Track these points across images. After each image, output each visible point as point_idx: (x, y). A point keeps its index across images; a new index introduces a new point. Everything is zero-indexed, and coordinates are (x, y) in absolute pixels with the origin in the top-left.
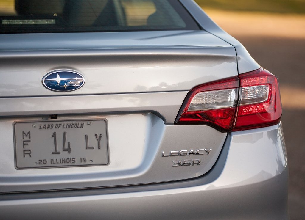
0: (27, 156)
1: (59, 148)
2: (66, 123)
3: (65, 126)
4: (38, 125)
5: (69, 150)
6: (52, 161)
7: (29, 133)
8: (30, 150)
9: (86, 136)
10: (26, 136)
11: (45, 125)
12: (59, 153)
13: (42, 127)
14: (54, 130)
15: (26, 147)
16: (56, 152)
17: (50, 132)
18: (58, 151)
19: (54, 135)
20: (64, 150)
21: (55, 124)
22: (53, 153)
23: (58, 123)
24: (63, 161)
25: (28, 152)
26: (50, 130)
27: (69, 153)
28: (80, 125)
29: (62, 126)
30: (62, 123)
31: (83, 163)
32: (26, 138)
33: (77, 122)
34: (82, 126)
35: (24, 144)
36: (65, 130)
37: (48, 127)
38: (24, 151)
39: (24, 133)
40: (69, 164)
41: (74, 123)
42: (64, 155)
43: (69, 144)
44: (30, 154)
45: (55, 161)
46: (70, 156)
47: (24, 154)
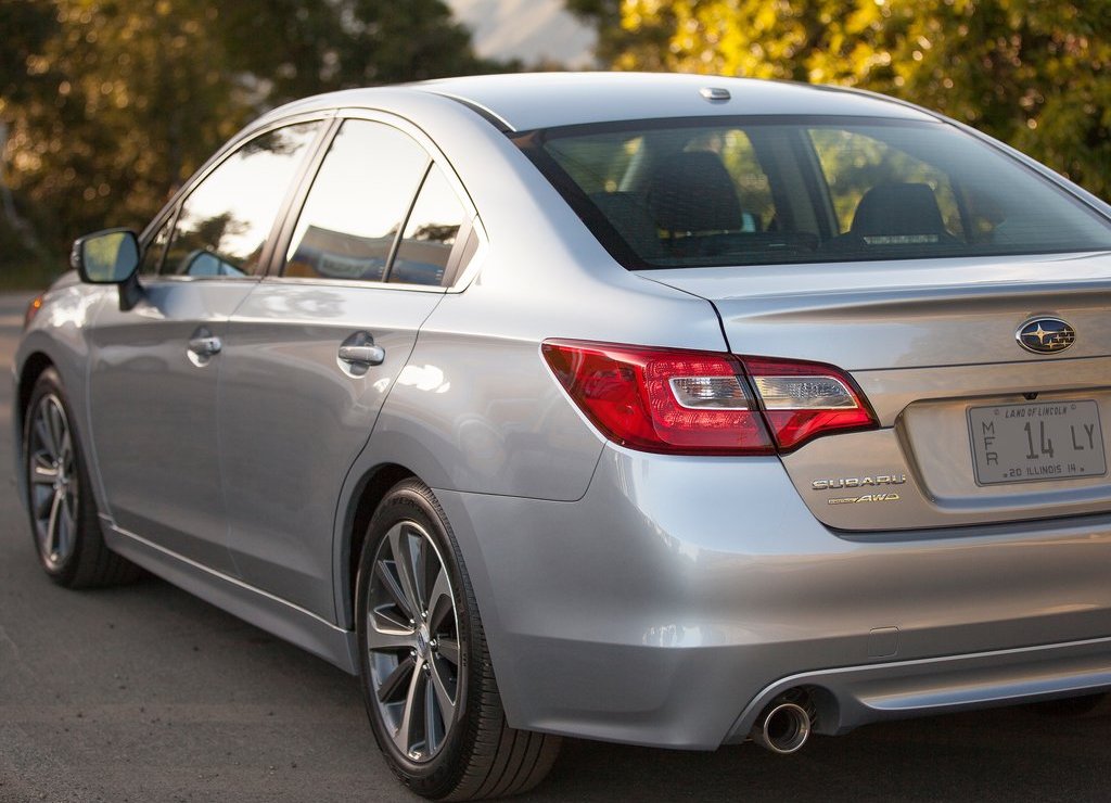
0: (992, 463)
1: (1037, 449)
2: (1042, 407)
3: (1041, 413)
4: (1003, 411)
5: (1050, 451)
6: (1029, 471)
7: (992, 424)
8: (995, 453)
9: (1073, 429)
10: (988, 429)
11: (1013, 411)
12: (1037, 457)
13: (1009, 414)
14: (1027, 419)
15: (991, 449)
16: (1032, 456)
17: (1022, 421)
18: (1035, 453)
19: (1028, 428)
20: (1044, 451)
21: (1026, 408)
22: (1029, 457)
23: (1032, 406)
24: (1044, 470)
25: (994, 456)
26: (1020, 419)
27: (1052, 456)
28: (1061, 411)
29: (1037, 412)
30: (1038, 407)
31: (1072, 473)
32: (989, 434)
33: (1058, 405)
34: (1065, 411)
35: (986, 444)
36: (1042, 418)
37: (1018, 413)
38: (988, 454)
39: (984, 425)
40: (1054, 475)
41: (1054, 406)
42: (1045, 460)
43: (1049, 441)
44: (995, 459)
45: (1033, 471)
46: (1053, 462)
47: (988, 459)
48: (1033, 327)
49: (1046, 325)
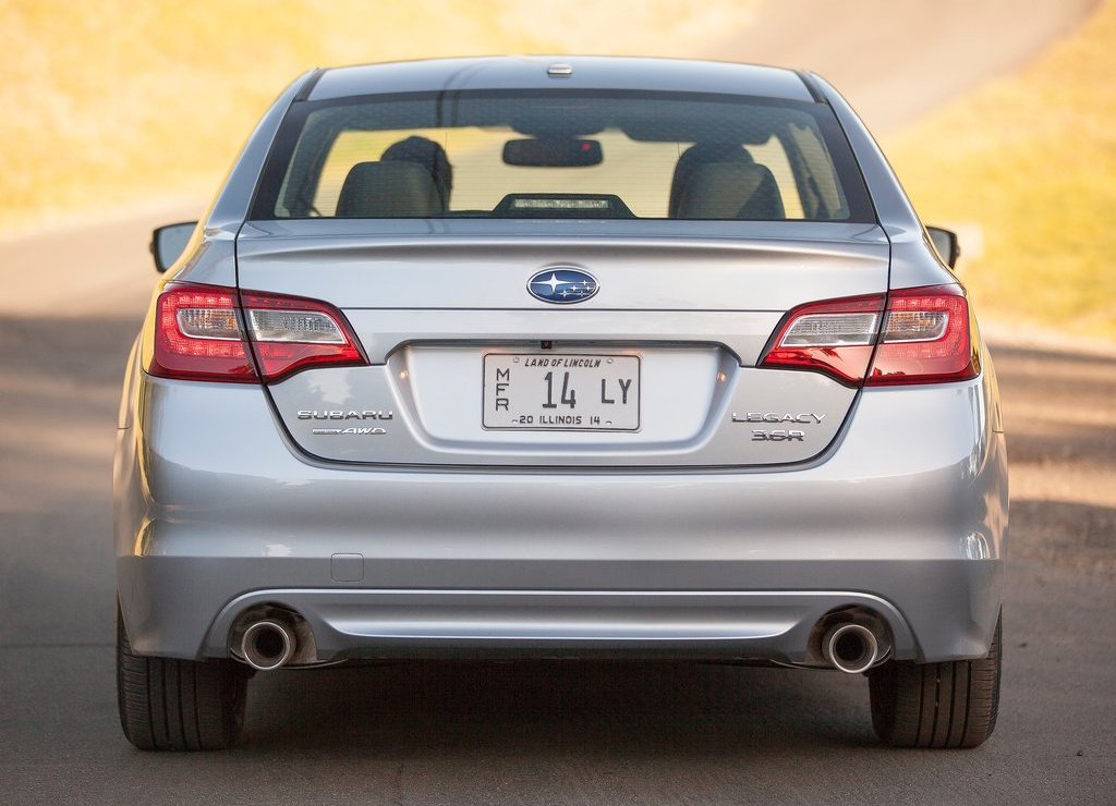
0: (501, 408)
1: (556, 399)
2: (570, 358)
3: (568, 364)
4: (523, 359)
5: (572, 403)
6: (542, 419)
7: (508, 371)
8: (507, 400)
9: (604, 381)
10: (503, 376)
11: (535, 361)
12: (555, 406)
13: (530, 363)
14: (550, 368)
15: (502, 395)
16: (549, 405)
17: (544, 371)
18: (553, 402)
19: (549, 377)
20: (564, 401)
21: (551, 358)
22: (544, 406)
23: (558, 358)
24: (561, 420)
25: (504, 402)
26: (542, 368)
27: (572, 407)
28: (593, 364)
29: (563, 363)
30: (564, 358)
31: (595, 425)
32: (503, 380)
33: (589, 358)
34: (598, 363)
35: (498, 389)
36: (567, 369)
37: (541, 362)
38: (498, 400)
39: (499, 371)
40: (571, 425)
41: (585, 358)
42: (564, 410)
43: (573, 392)
44: (506, 405)
45: (547, 420)
46: (573, 413)
47: (497, 405)
48: (547, 276)
49: (560, 274)
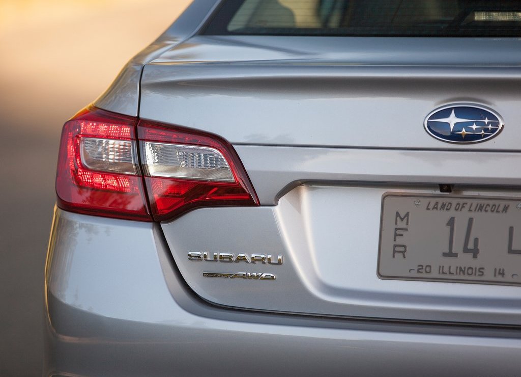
0: (399, 256)
1: (458, 247)
2: (475, 202)
3: (473, 208)
4: (425, 201)
5: (475, 252)
6: (441, 269)
7: (407, 215)
8: (405, 246)
9: (511, 229)
10: (402, 219)
11: (437, 204)
12: (456, 255)
13: (431, 206)
14: (452, 213)
15: (400, 240)
16: (450, 254)
17: (446, 215)
18: (454, 251)
19: (451, 223)
20: (466, 250)
21: (454, 202)
22: (445, 255)
23: (462, 201)
24: (462, 271)
25: (402, 249)
26: (444, 212)
27: (475, 257)
28: (501, 209)
29: (467, 207)
30: (469, 202)
31: (499, 278)
32: (402, 224)
33: (497, 203)
34: (506, 209)
35: (396, 235)
36: (471, 215)
37: (443, 206)
38: (395, 246)
39: (398, 214)
40: (472, 278)
41: (491, 202)
42: (466, 260)
43: (476, 240)
44: (403, 253)
45: (446, 270)
46: (476, 263)
47: (395, 252)
48: (446, 113)
49: (460, 112)
